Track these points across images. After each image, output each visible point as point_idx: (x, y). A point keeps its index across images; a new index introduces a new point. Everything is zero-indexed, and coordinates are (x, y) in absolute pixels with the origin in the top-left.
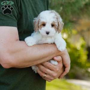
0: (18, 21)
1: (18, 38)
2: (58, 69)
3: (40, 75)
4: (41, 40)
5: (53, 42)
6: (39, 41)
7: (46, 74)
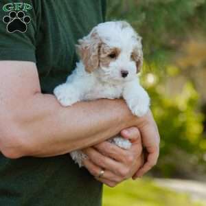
0: (37, 47)
3: (91, 172)
4: (92, 91)
5: (118, 96)
6: (85, 94)
7: (104, 169)
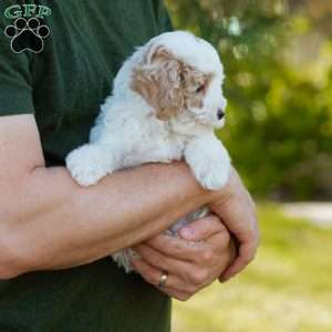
1: (40, 159)
2: (208, 255)
7: (166, 272)
